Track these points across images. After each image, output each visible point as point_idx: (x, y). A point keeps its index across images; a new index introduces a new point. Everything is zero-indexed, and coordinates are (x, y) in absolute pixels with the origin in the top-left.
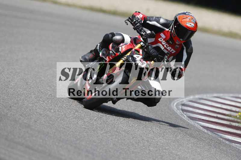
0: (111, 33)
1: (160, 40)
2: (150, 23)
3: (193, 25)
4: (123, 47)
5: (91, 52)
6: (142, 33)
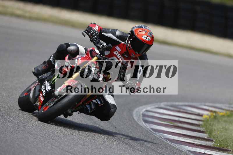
0: (65, 44)
1: (115, 54)
2: (106, 35)
3: (149, 38)
4: (79, 59)
5: (44, 63)
6: (99, 46)
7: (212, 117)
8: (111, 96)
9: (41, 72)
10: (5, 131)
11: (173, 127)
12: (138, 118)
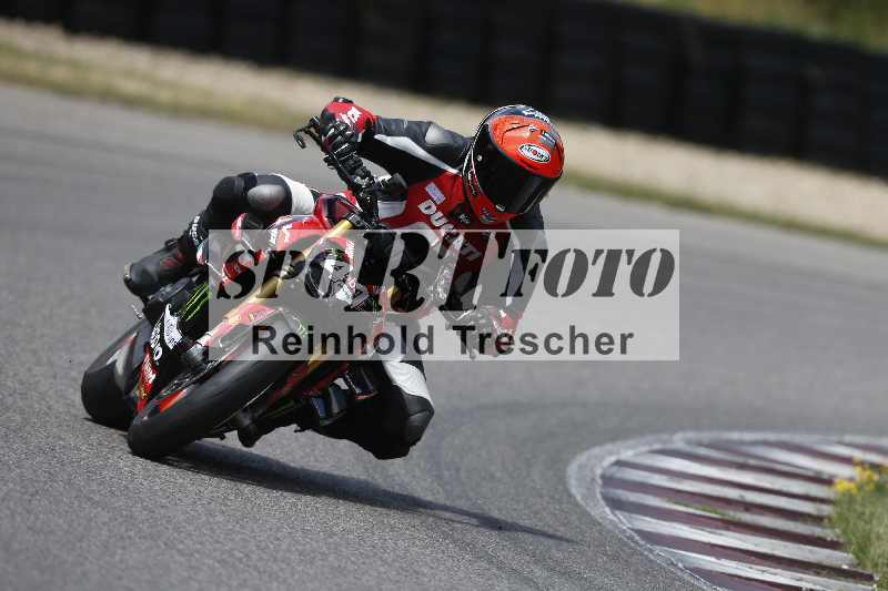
0: (240, 176)
1: (424, 211)
2: (389, 141)
5: (168, 247)
6: (358, 180)
7: (870, 487)
8: (413, 369)
9: (156, 279)
10: (80, 541)
11: (719, 523)
12: (585, 491)
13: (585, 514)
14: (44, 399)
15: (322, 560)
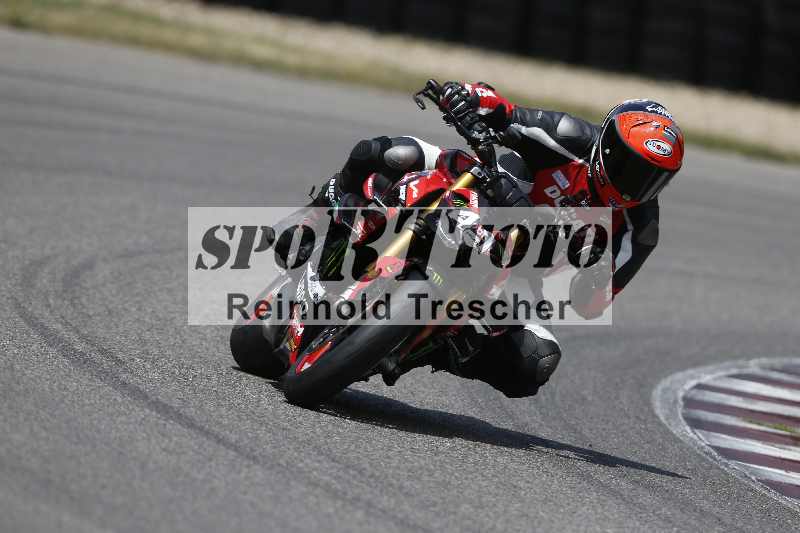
0: (376, 140)
1: (549, 195)
2: (524, 130)
4: (412, 184)
6: (476, 134)
12: (667, 411)
13: (668, 432)
14: (179, 333)
15: (430, 475)
